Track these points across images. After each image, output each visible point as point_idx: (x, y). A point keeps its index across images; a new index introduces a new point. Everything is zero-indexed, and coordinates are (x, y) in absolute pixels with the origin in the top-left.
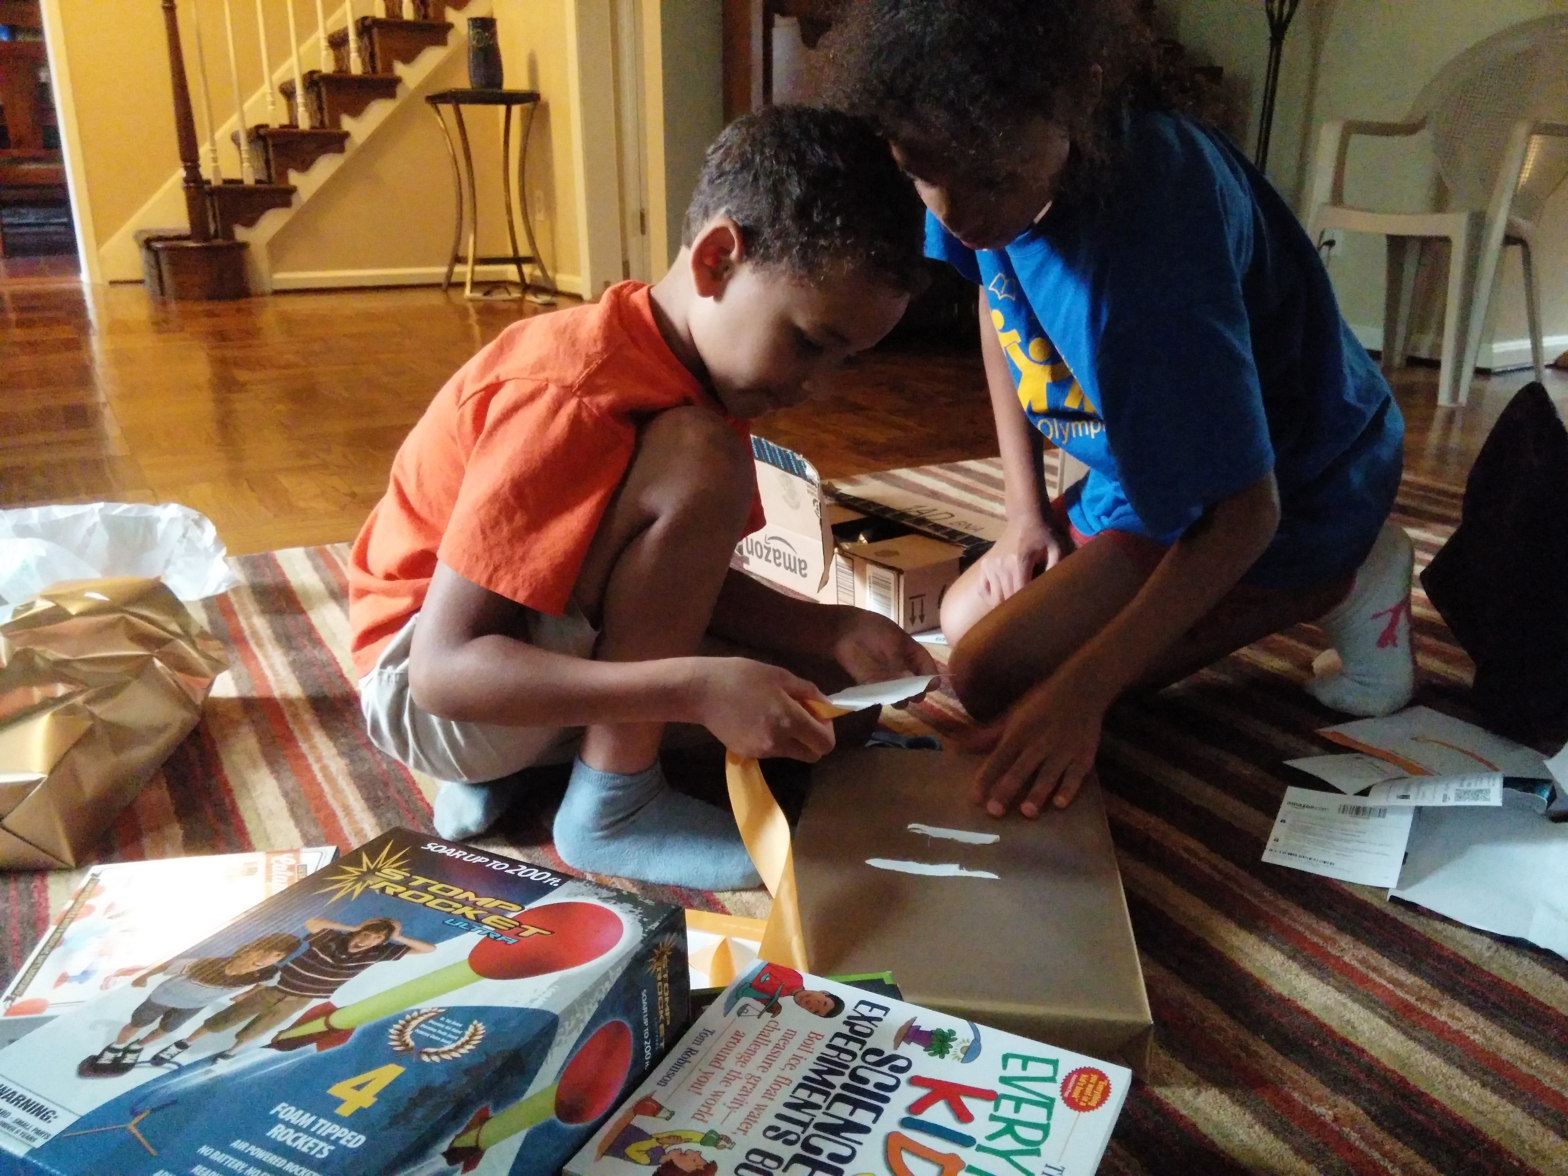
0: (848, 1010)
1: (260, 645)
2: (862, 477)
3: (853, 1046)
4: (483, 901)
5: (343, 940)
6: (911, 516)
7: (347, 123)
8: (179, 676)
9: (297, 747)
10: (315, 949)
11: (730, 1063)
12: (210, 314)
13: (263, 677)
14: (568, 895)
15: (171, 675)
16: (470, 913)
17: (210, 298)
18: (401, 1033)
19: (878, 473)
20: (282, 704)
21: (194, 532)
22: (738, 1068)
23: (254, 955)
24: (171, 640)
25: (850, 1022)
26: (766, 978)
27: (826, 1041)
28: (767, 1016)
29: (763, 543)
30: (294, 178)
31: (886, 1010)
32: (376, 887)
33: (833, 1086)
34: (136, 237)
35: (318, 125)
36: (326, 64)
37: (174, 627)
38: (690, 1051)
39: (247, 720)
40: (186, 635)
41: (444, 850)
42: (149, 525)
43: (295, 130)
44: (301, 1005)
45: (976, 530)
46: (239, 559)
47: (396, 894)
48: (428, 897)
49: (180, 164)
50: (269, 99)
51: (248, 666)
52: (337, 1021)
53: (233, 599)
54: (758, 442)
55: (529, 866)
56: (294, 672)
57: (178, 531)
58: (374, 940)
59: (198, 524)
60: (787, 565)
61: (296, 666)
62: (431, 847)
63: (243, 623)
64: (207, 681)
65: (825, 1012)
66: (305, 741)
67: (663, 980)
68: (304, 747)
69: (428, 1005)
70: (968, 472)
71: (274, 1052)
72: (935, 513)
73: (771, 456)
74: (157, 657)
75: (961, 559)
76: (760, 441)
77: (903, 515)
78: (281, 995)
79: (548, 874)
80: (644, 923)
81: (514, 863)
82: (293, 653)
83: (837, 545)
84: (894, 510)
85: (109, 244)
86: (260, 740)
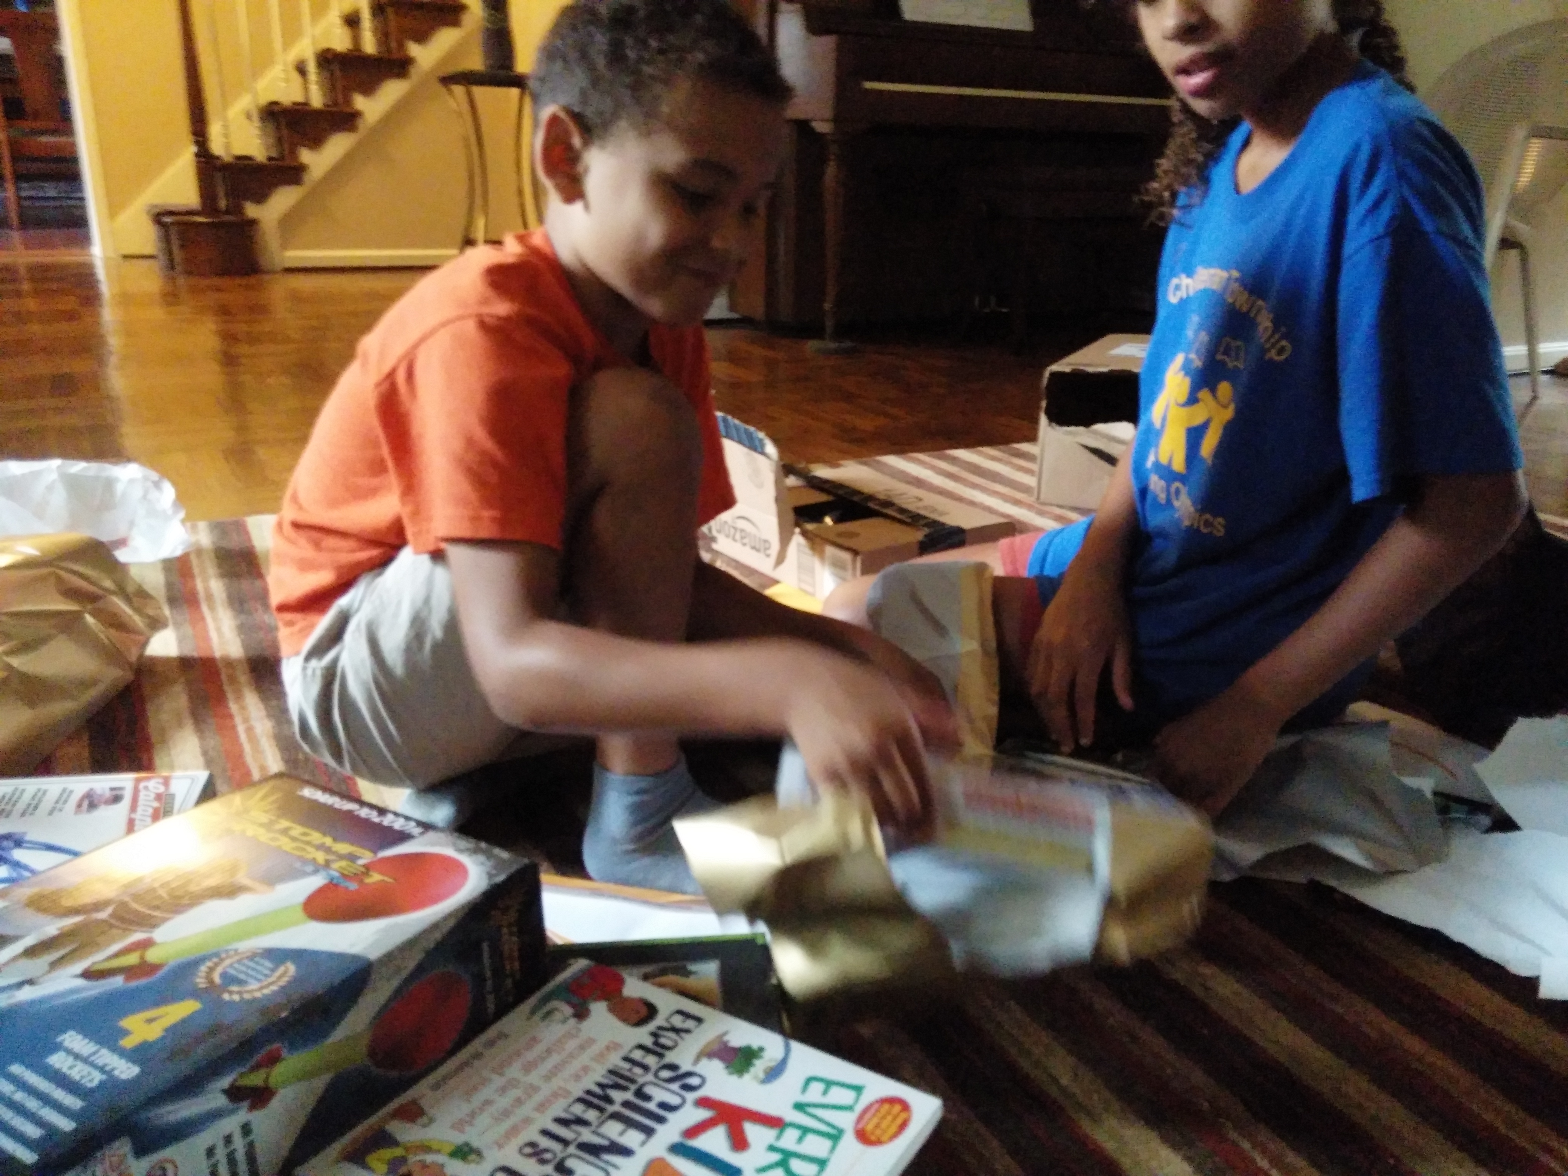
1: (212, 608)
6: (878, 499)
7: (360, 102)
8: (112, 632)
9: (227, 707)
12: (219, 290)
13: (207, 638)
15: (102, 632)
17: (222, 272)
19: (864, 459)
20: (220, 665)
21: (154, 494)
24: (103, 596)
30: (306, 156)
34: (148, 212)
35: (331, 103)
36: (340, 41)
37: (108, 584)
39: (182, 679)
40: (122, 591)
42: (109, 484)
43: (308, 108)
45: (942, 514)
49: (190, 139)
50: (282, 77)
52: (152, 955)
53: (194, 561)
56: (239, 635)
57: (137, 493)
59: (157, 484)
61: (243, 629)
63: (200, 586)
66: (236, 702)
67: (510, 934)
68: (233, 706)
70: (954, 460)
71: (82, 982)
72: (905, 496)
73: (738, 434)
74: (90, 614)
75: (920, 543)
77: (871, 498)
79: (413, 824)
80: (490, 876)
81: (382, 811)
82: (243, 617)
83: (797, 524)
84: (863, 494)
85: (122, 218)
86: (191, 700)
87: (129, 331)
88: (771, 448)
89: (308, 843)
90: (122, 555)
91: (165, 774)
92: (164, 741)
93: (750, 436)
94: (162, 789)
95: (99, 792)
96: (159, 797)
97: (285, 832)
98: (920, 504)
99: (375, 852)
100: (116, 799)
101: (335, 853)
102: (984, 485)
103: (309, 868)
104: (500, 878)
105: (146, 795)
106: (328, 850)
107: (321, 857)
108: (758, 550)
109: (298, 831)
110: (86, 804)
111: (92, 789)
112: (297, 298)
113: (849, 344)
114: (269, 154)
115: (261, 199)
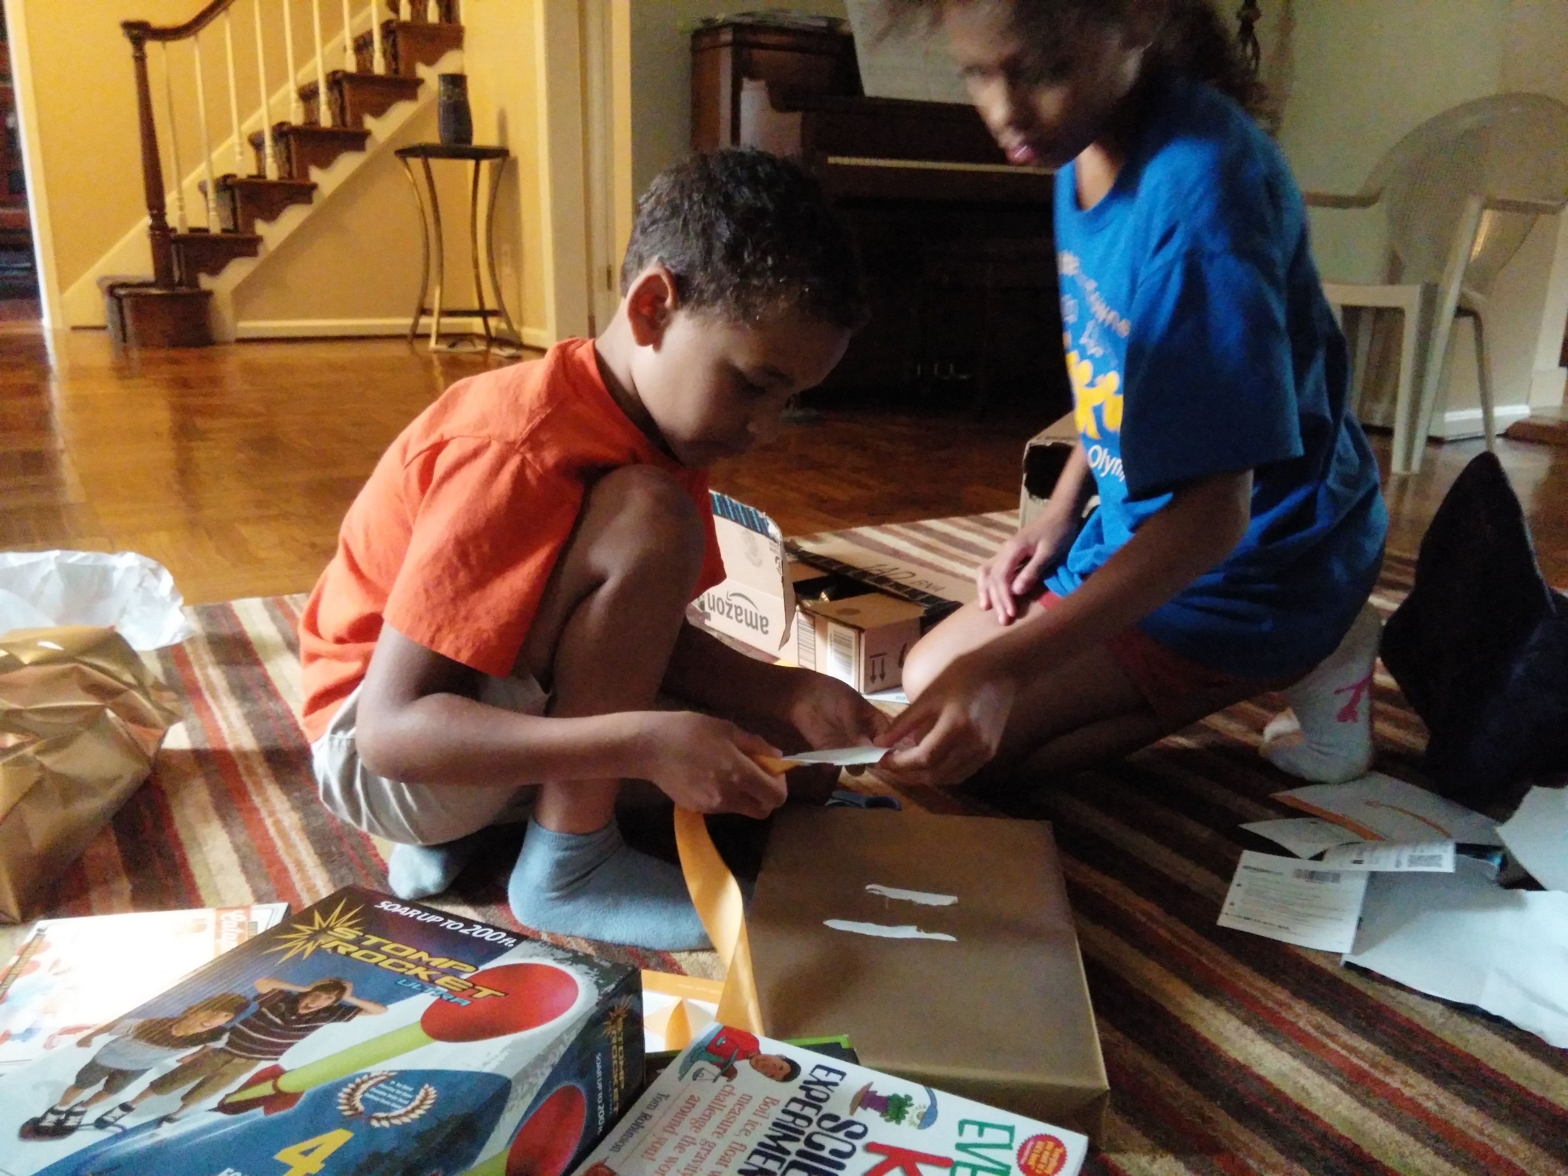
0: (804, 1075)
1: (215, 697)
2: (823, 535)
3: (809, 1112)
4: (436, 962)
5: (293, 1000)
6: (874, 575)
7: (316, 175)
8: (131, 727)
9: (250, 800)
10: (264, 1010)
11: (685, 1128)
12: (174, 361)
13: (218, 730)
14: (523, 956)
15: (122, 726)
16: (423, 974)
17: (175, 344)
18: (351, 1096)
19: (840, 531)
20: (235, 756)
21: (151, 582)
22: (692, 1134)
23: (202, 1015)
24: (126, 691)
25: (806, 1087)
26: (722, 1041)
27: (782, 1106)
28: (723, 1080)
29: (725, 599)
30: (261, 228)
31: (843, 1074)
32: (328, 946)
33: (788, 1153)
34: (100, 283)
35: (286, 176)
36: (295, 116)
37: (128, 678)
38: (645, 1116)
39: (200, 773)
40: (141, 686)
41: (397, 908)
42: (105, 573)
43: (263, 181)
44: (248, 1068)
45: (937, 589)
46: (195, 609)
47: (348, 954)
48: (380, 957)
49: (146, 211)
50: (238, 149)
51: (201, 716)
52: (286, 1084)
53: (188, 649)
54: (722, 501)
55: (484, 925)
56: (249, 724)
57: (134, 580)
58: (325, 1001)
59: (155, 573)
60: (749, 622)
61: (252, 718)
62: (385, 905)
63: (198, 673)
64: (159, 733)
65: (781, 1076)
66: (258, 795)
67: (618, 1044)
68: (257, 800)
69: (379, 1069)
70: (929, 531)
71: (220, 1116)
72: (896, 572)
73: (734, 514)
74: (110, 708)
75: (922, 619)
76: (724, 500)
77: (865, 573)
78: (229, 1057)
79: (505, 935)
80: (598, 986)
82: (248, 705)
83: (798, 602)
84: (856, 569)
85: (72, 290)
86: (212, 793)
89: (405, 959)
92: (193, 839)
93: (750, 516)
98: (913, 579)
103: (415, 985)
106: (427, 966)
108: (756, 627)
112: (252, 369)
113: (814, 413)
114: (224, 226)
115: (215, 270)
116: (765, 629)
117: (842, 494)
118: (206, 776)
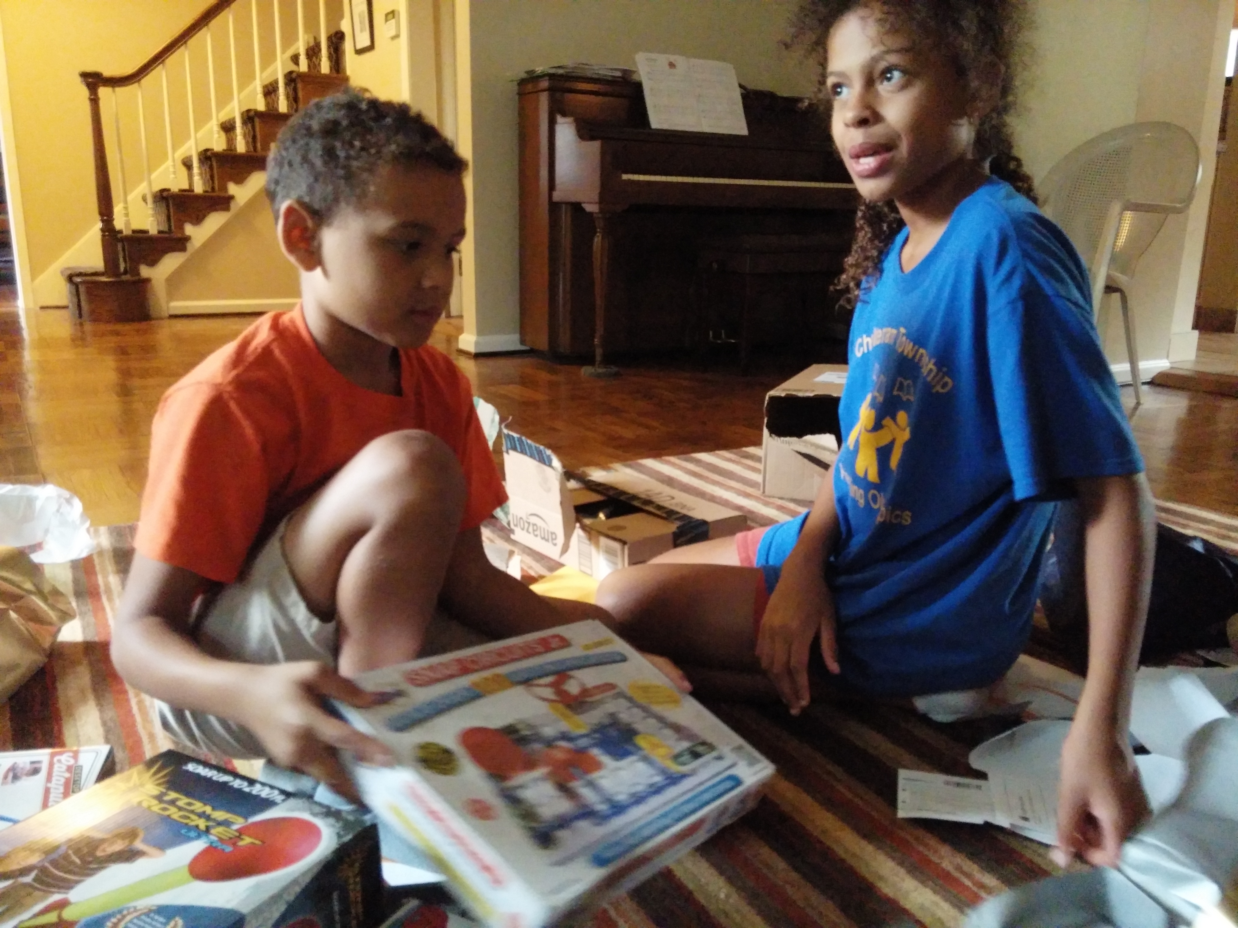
1: (108, 600)
2: (617, 466)
4: (215, 815)
6: (640, 498)
7: (233, 189)
12: (117, 333)
13: (106, 625)
14: (287, 811)
15: (22, 625)
17: (120, 319)
19: (629, 462)
21: (65, 509)
24: (25, 596)
29: (525, 518)
30: (189, 229)
34: (62, 273)
35: (210, 190)
36: (218, 144)
37: (29, 586)
39: (85, 662)
40: (39, 591)
41: (200, 769)
42: (30, 501)
43: (192, 193)
45: (689, 510)
46: (109, 529)
48: (173, 810)
49: (98, 217)
50: (171, 169)
51: (95, 616)
53: (97, 561)
57: (52, 507)
59: (69, 501)
62: (191, 767)
63: (101, 581)
67: (355, 883)
69: (143, 903)
70: (698, 462)
72: (660, 496)
73: (529, 450)
74: (14, 611)
75: (674, 533)
76: (521, 439)
77: (635, 497)
79: (276, 792)
80: (339, 836)
81: (252, 782)
83: (578, 520)
84: (628, 494)
85: (41, 278)
86: (93, 677)
87: (43, 367)
88: (556, 463)
89: (192, 812)
90: (36, 558)
91: (75, 748)
92: (71, 715)
93: (540, 452)
94: (72, 762)
95: (21, 766)
96: (69, 769)
97: (173, 802)
98: (674, 502)
99: (246, 818)
100: (35, 771)
101: (214, 820)
102: (721, 481)
103: (193, 834)
104: (349, 837)
105: (59, 767)
106: (208, 818)
107: (202, 824)
108: (547, 540)
109: (183, 801)
110: (11, 775)
111: (16, 763)
112: (178, 339)
113: (614, 369)
114: (161, 229)
115: (153, 263)
116: (555, 542)
117: (628, 433)
118: (91, 664)
